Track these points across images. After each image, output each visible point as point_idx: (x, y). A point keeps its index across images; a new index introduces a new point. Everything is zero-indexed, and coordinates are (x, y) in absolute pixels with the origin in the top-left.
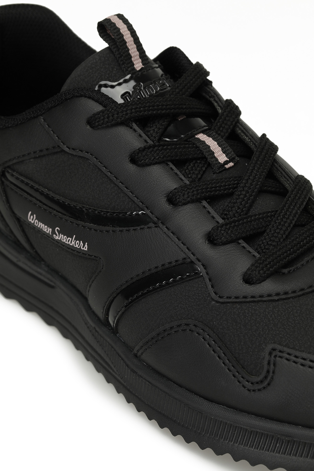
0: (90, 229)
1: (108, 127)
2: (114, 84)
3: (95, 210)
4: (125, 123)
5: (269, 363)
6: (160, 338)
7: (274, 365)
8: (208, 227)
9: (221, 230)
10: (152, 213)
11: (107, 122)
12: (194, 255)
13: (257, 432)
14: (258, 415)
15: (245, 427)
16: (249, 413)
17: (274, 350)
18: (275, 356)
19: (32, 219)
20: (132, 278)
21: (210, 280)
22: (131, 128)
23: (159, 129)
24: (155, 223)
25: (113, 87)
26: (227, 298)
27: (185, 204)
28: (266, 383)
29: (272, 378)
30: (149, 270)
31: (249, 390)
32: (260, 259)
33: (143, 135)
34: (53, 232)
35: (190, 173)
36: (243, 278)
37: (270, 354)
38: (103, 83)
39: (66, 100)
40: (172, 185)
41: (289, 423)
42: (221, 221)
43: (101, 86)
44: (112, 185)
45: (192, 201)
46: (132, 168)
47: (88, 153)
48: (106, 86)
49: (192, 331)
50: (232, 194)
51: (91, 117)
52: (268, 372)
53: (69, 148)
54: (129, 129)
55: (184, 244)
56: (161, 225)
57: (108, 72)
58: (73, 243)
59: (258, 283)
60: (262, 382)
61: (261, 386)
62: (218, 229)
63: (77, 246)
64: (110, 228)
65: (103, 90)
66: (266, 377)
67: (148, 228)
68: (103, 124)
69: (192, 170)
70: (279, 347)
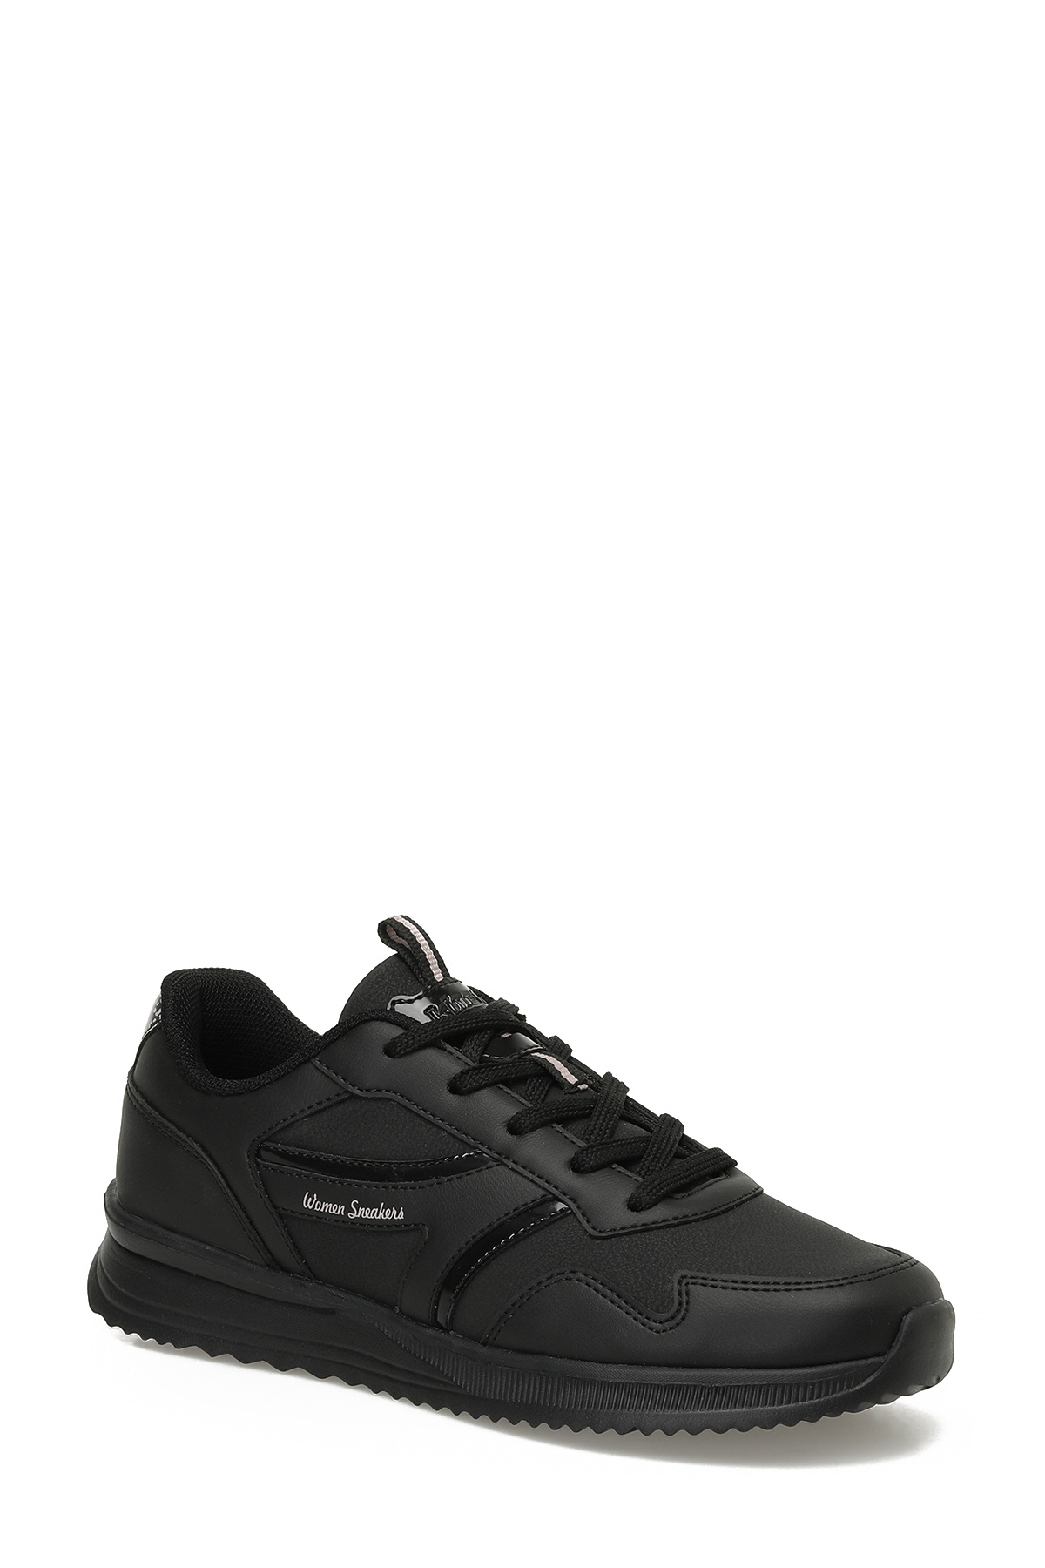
0: (405, 1189)
1: (407, 1054)
2: (412, 998)
3: (408, 1163)
4: (432, 1044)
5: (680, 1294)
6: (525, 1300)
7: (687, 1294)
8: (570, 1153)
9: (587, 1154)
10: (490, 1150)
11: (413, 1044)
12: (557, 1189)
13: (673, 1385)
14: (670, 1365)
15: (656, 1383)
16: (659, 1365)
17: (684, 1277)
18: (687, 1284)
19: (310, 1203)
20: (474, 1237)
21: (583, 1215)
22: (445, 1050)
23: (479, 1046)
24: (496, 1160)
25: (410, 1002)
26: (611, 1230)
27: (533, 1130)
28: (680, 1317)
29: (687, 1310)
30: (498, 1220)
31: (658, 1332)
32: (642, 1183)
33: (462, 1057)
34: (348, 1209)
35: (531, 1095)
36: (628, 1205)
37: (680, 1283)
38: (396, 998)
39: (350, 1028)
40: (511, 1111)
41: (714, 1367)
42: (583, 1144)
43: (394, 1003)
44: (428, 1127)
45: (542, 1125)
46: (452, 1100)
47: (389, 1091)
48: (400, 1002)
49: (571, 1279)
50: (589, 1116)
51: (390, 1043)
52: (680, 1304)
53: (362, 1090)
54: (442, 1051)
55: (541, 1178)
56: (505, 1161)
57: (401, 985)
58: (381, 1214)
59: (648, 1209)
60: (673, 1318)
61: (673, 1323)
62: (582, 1153)
63: (387, 1217)
64: (434, 1181)
65: (399, 1008)
66: (678, 1311)
67: (487, 1168)
68: (407, 1047)
69: (533, 1091)
70: (689, 1273)
